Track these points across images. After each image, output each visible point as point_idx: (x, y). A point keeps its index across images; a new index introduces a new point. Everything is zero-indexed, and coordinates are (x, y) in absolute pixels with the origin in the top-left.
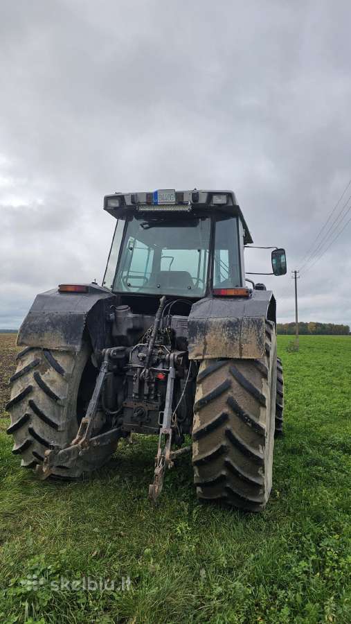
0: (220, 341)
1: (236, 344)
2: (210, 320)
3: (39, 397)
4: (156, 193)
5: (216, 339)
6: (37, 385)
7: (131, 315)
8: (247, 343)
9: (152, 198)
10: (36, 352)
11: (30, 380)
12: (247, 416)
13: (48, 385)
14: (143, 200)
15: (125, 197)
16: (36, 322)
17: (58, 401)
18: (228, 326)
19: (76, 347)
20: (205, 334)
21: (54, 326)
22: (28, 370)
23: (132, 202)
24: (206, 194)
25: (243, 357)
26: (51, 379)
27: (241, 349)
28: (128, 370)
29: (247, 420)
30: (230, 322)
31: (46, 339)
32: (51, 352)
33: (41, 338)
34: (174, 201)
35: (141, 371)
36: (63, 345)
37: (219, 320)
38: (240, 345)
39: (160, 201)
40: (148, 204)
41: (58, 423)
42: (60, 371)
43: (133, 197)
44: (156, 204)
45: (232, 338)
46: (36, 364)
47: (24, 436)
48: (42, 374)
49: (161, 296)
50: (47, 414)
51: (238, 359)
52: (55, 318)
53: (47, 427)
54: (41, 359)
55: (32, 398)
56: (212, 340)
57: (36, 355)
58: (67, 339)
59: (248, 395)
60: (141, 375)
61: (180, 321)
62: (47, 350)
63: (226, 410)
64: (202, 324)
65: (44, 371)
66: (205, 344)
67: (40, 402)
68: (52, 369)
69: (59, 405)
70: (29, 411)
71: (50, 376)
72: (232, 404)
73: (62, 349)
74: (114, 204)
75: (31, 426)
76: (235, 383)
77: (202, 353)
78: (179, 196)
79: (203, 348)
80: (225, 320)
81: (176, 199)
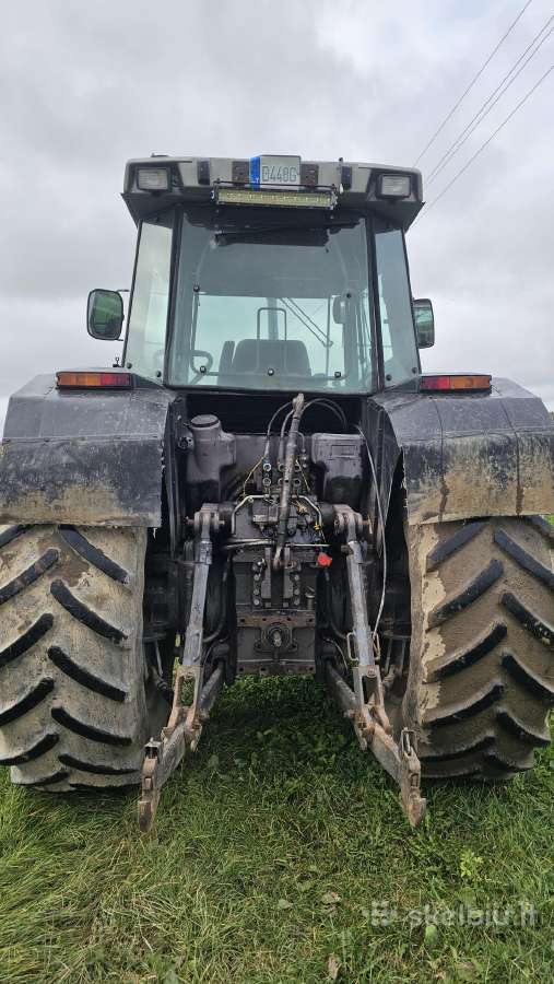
0: (477, 484)
1: (512, 488)
2: (449, 442)
3: (71, 637)
4: (257, 162)
5: (469, 481)
6: (64, 611)
7: (226, 437)
8: (534, 485)
9: (245, 173)
10: (41, 535)
11: (42, 601)
12: (541, 625)
13: (92, 608)
14: (226, 176)
15: (182, 167)
16: (34, 464)
17: (122, 642)
18: (491, 453)
19: (151, 515)
20: (442, 472)
21: (87, 472)
22: (30, 578)
23: (201, 181)
24: (368, 173)
25: (523, 513)
26: (95, 594)
27: (520, 496)
28: (235, 552)
29: (542, 633)
30: (493, 444)
31: (68, 503)
32: (82, 533)
33: (56, 502)
34: (298, 182)
35: (274, 551)
36: (117, 514)
37: (468, 441)
38: (520, 491)
39: (265, 179)
40: (238, 186)
41: (123, 688)
42: (114, 573)
43: (204, 168)
44: (256, 189)
45: (502, 477)
46: (49, 563)
47: (37, 725)
48: (71, 585)
49: (295, 394)
50: (95, 673)
51: (513, 518)
52: (84, 454)
53: (96, 700)
54: (59, 550)
55: (55, 643)
56: (459, 482)
57: (42, 541)
58: (125, 500)
59: (536, 585)
60: (275, 562)
61: (336, 445)
62: (71, 528)
63: (500, 619)
64: (432, 451)
65: (74, 577)
66: (445, 491)
67: (77, 648)
68: (92, 570)
69: (122, 649)
70: (50, 672)
71: (91, 587)
72: (510, 606)
73: (117, 524)
74: (156, 182)
75: (56, 704)
76: (508, 566)
77: (437, 511)
78: (310, 172)
79: (440, 500)
80: (481, 440)
81: (302, 179)
